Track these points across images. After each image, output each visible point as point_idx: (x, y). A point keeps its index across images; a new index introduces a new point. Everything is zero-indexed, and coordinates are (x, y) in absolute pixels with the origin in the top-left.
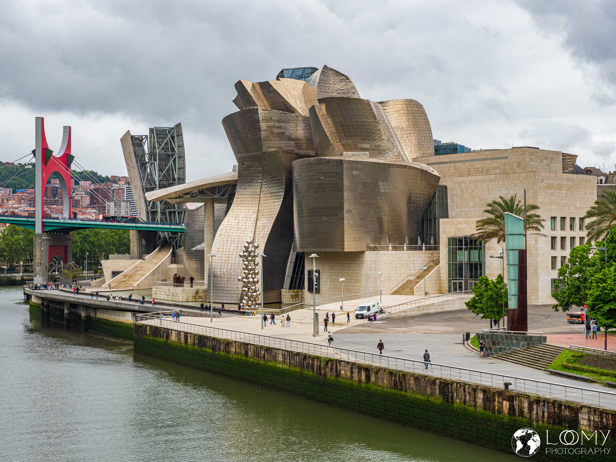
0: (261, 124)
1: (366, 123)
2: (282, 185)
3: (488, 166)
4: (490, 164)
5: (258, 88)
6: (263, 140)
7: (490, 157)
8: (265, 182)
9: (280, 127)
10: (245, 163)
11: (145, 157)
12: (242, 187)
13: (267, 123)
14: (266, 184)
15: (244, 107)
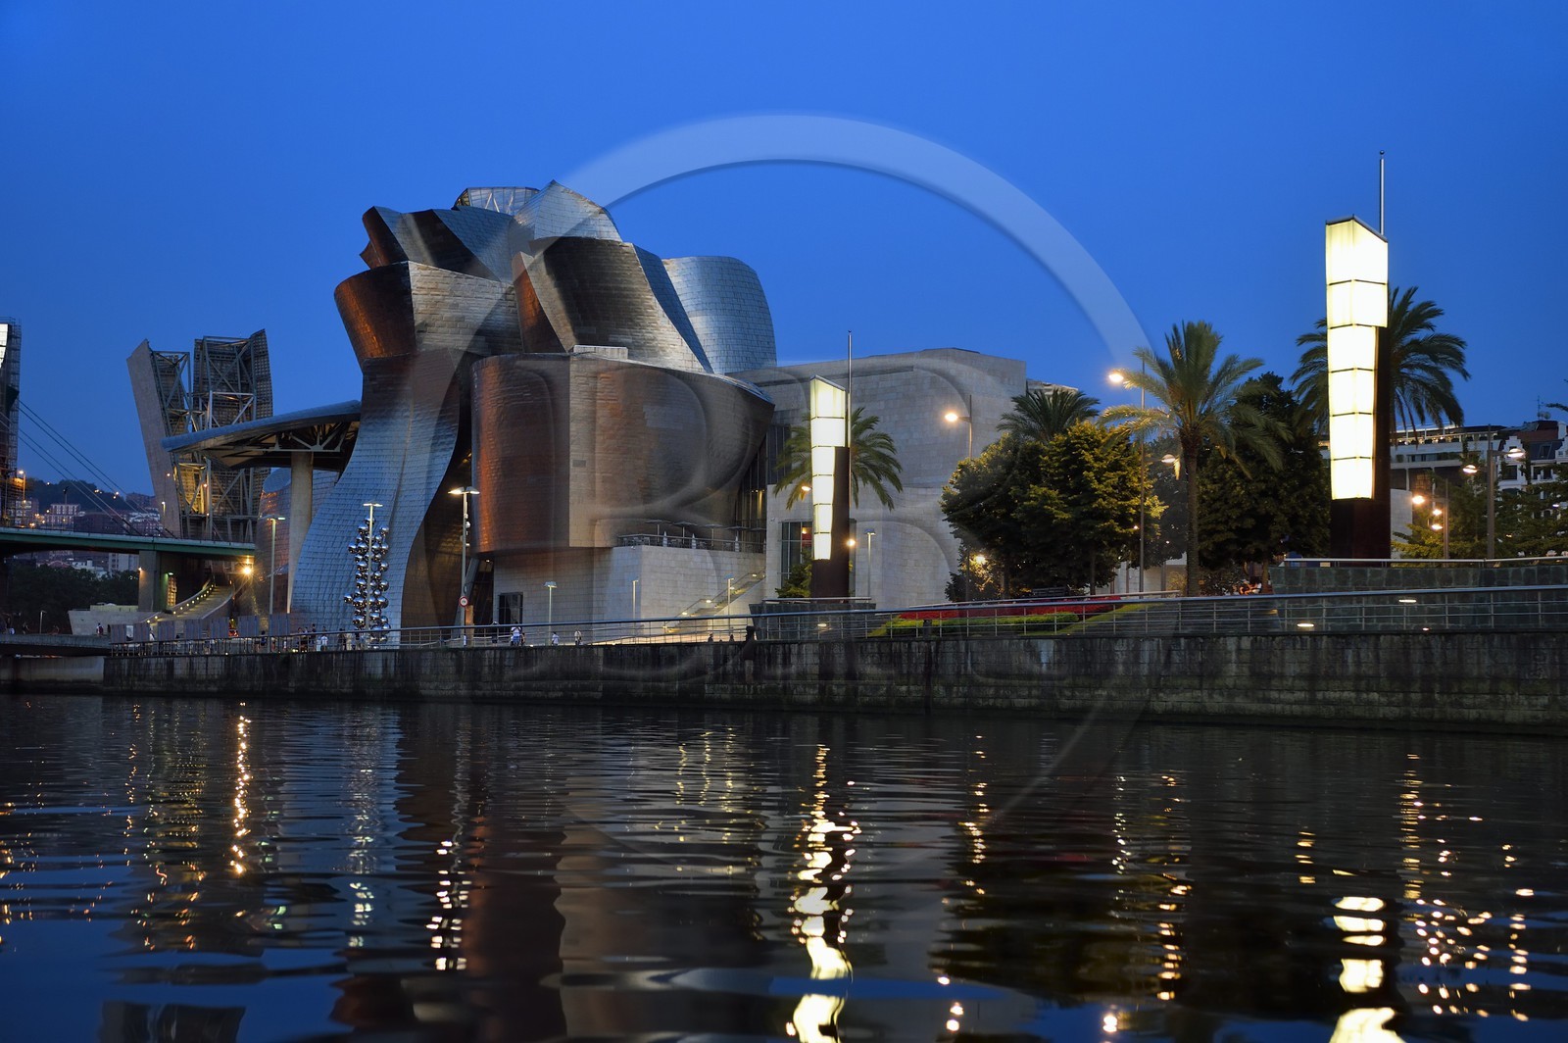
0: (414, 297)
1: (626, 293)
2: (455, 422)
3: (875, 386)
4: (878, 383)
5: (412, 223)
6: (419, 332)
7: (878, 368)
8: (418, 415)
9: (454, 306)
10: (378, 376)
11: (182, 401)
12: (371, 427)
13: (426, 297)
14: (419, 421)
15: (381, 262)
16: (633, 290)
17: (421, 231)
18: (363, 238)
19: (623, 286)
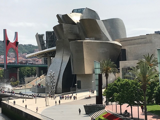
0: (64, 29)
3: (140, 41)
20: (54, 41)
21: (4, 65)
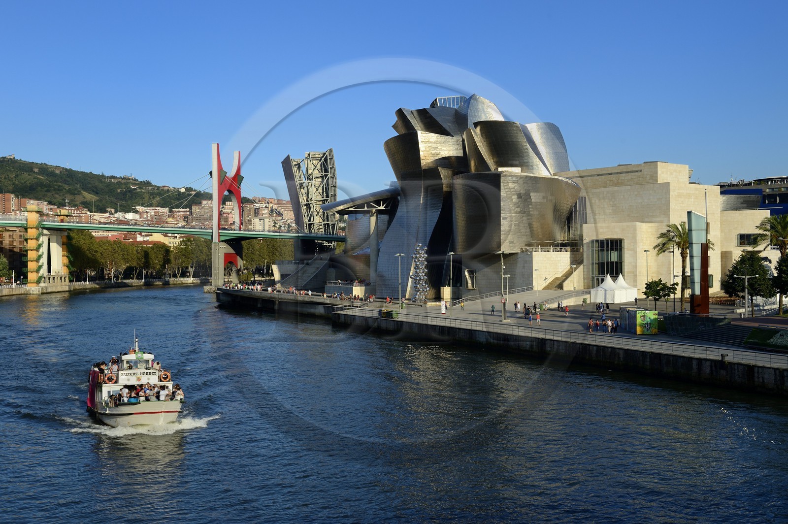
0: (420, 145)
3: (623, 179)
4: (625, 177)
5: (416, 114)
7: (625, 170)
9: (436, 148)
13: (425, 145)
15: (403, 131)
16: (519, 142)
17: (420, 117)
18: (395, 119)
19: (514, 140)
20: (326, 176)
21: (211, 231)
